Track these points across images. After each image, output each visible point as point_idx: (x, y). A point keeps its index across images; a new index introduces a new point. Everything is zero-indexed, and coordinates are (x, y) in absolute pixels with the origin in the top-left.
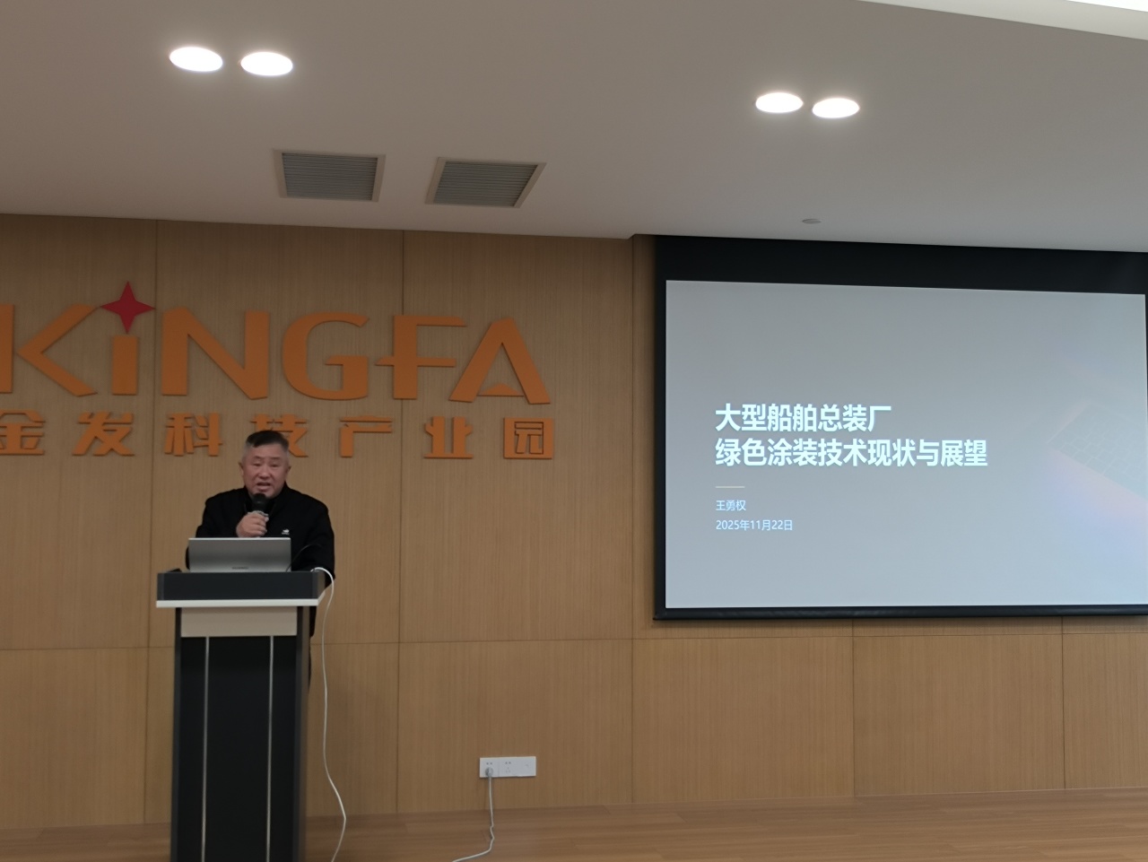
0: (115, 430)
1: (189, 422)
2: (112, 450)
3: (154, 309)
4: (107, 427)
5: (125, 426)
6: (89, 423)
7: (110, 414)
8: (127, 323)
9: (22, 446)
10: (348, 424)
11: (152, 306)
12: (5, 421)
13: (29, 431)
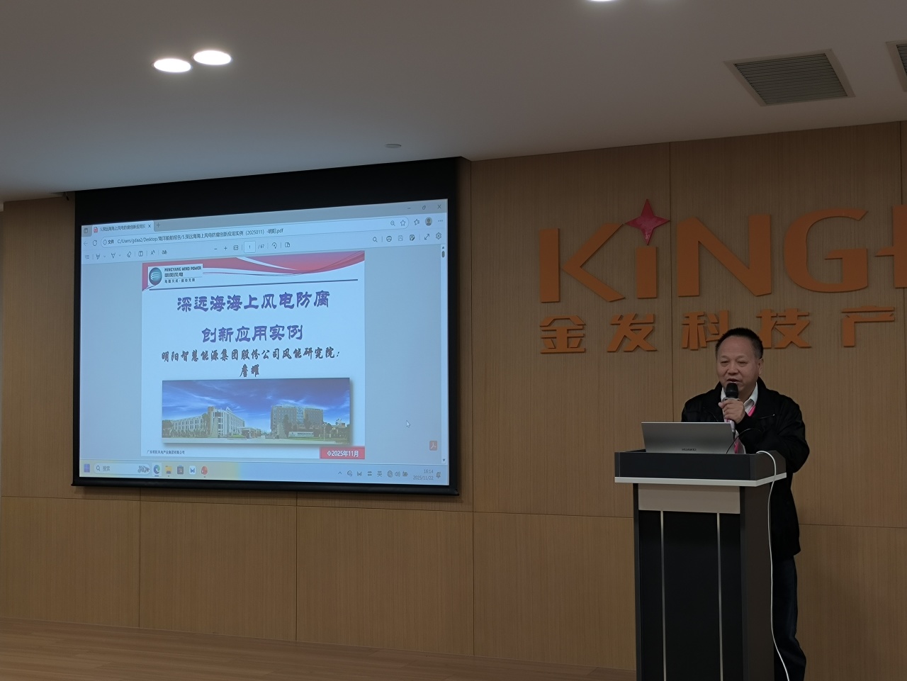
0: (640, 330)
1: (702, 320)
2: (638, 346)
3: (670, 221)
4: (633, 327)
5: (649, 325)
6: (619, 324)
7: (636, 315)
9: (568, 346)
10: (849, 314)
11: (668, 218)
12: (555, 325)
13: (573, 333)
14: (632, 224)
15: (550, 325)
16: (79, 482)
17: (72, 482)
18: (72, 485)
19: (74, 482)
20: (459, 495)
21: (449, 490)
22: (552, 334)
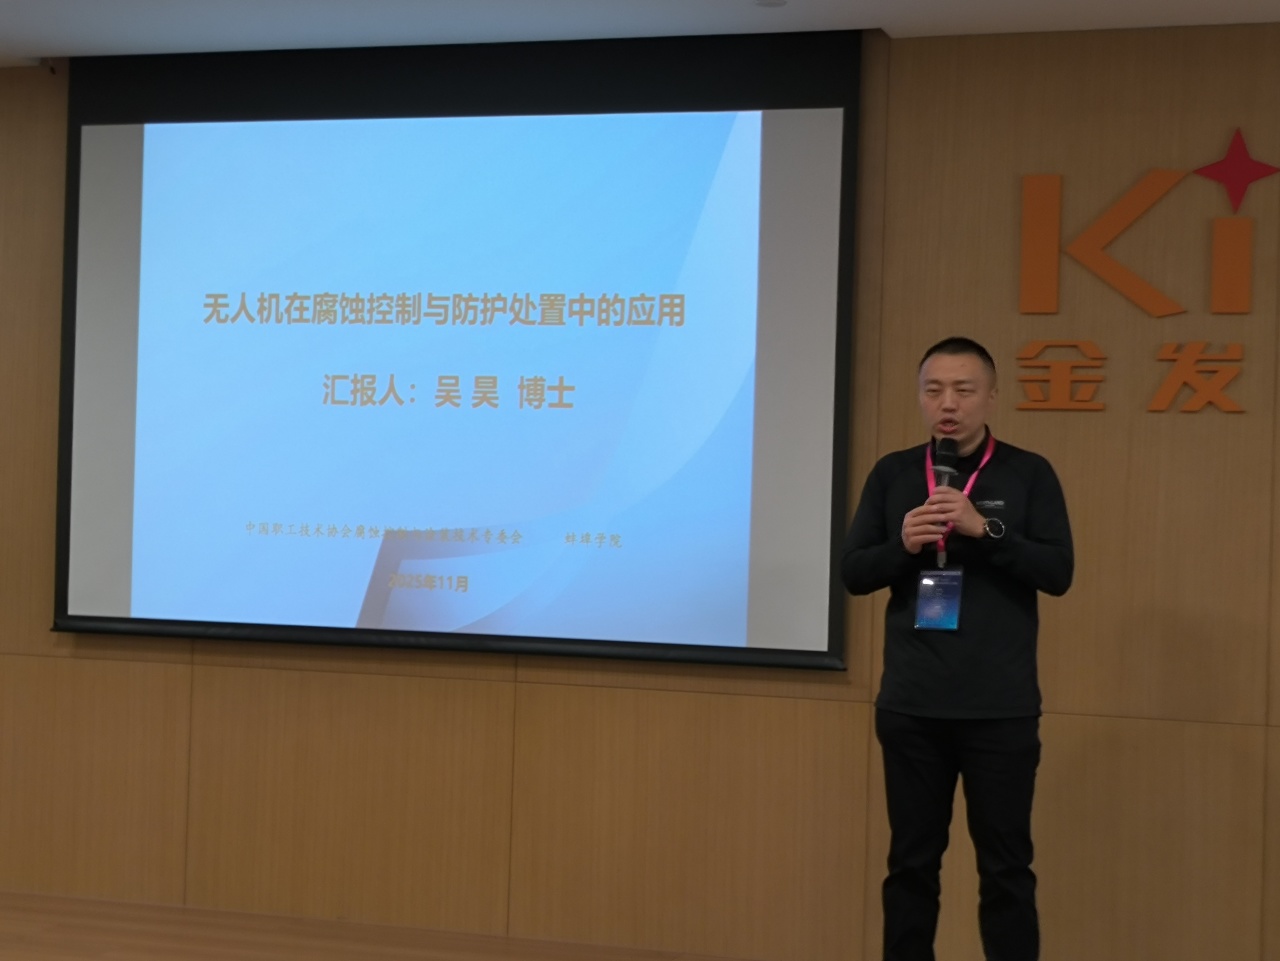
0: (1215, 372)
2: (1210, 403)
4: (1203, 366)
5: (1232, 364)
6: (1174, 360)
7: (1208, 346)
9: (1072, 398)
11: (1277, 165)
12: (1049, 357)
13: (1082, 374)
14: (1208, 172)
15: (1037, 356)
16: (66, 624)
17: (51, 625)
18: (53, 630)
19: (55, 624)
20: (845, 670)
21: (827, 661)
22: (1039, 374)
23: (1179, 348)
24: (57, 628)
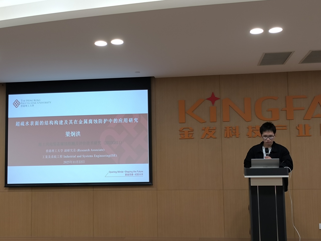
0: (211, 132)
1: (231, 129)
2: (211, 137)
3: (220, 99)
5: (214, 130)
6: (205, 130)
7: (210, 127)
8: (213, 103)
11: (219, 98)
12: (184, 130)
13: (190, 133)
14: (208, 99)
15: (182, 130)
16: (7, 186)
19: (5, 186)
20: (153, 185)
21: (149, 184)
22: (183, 133)
23: (205, 128)
24: (5, 187)
